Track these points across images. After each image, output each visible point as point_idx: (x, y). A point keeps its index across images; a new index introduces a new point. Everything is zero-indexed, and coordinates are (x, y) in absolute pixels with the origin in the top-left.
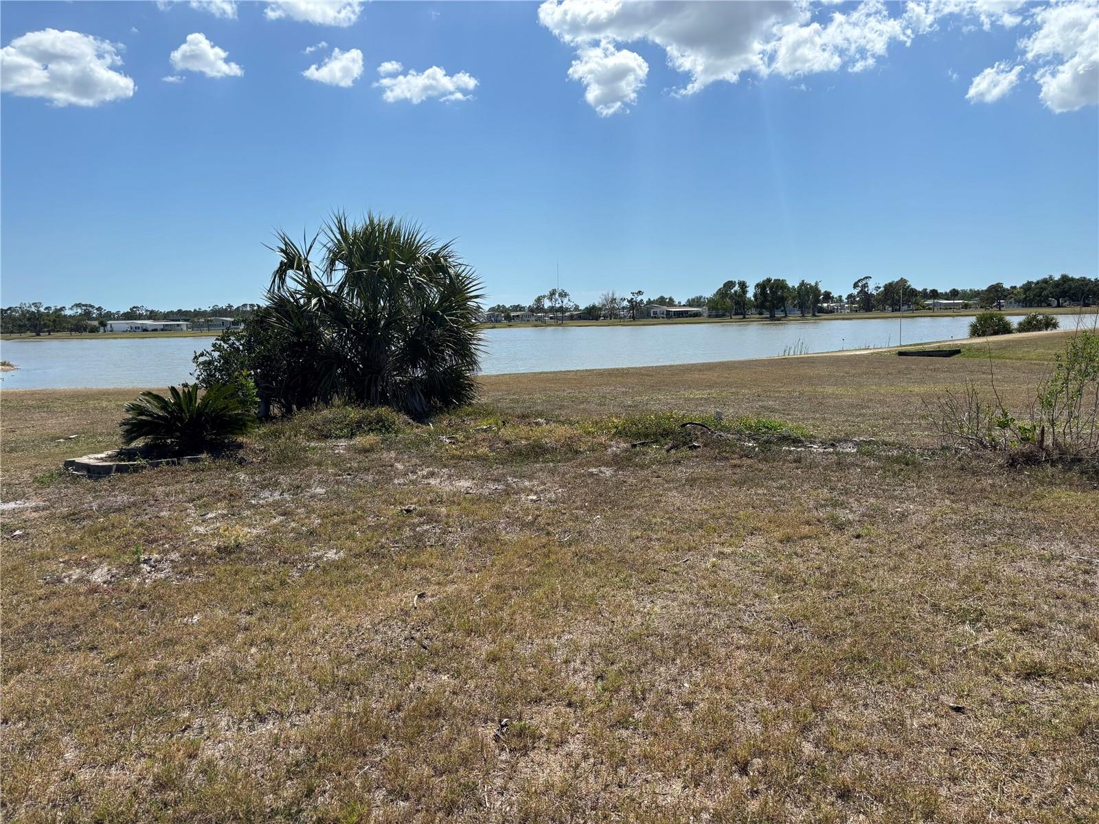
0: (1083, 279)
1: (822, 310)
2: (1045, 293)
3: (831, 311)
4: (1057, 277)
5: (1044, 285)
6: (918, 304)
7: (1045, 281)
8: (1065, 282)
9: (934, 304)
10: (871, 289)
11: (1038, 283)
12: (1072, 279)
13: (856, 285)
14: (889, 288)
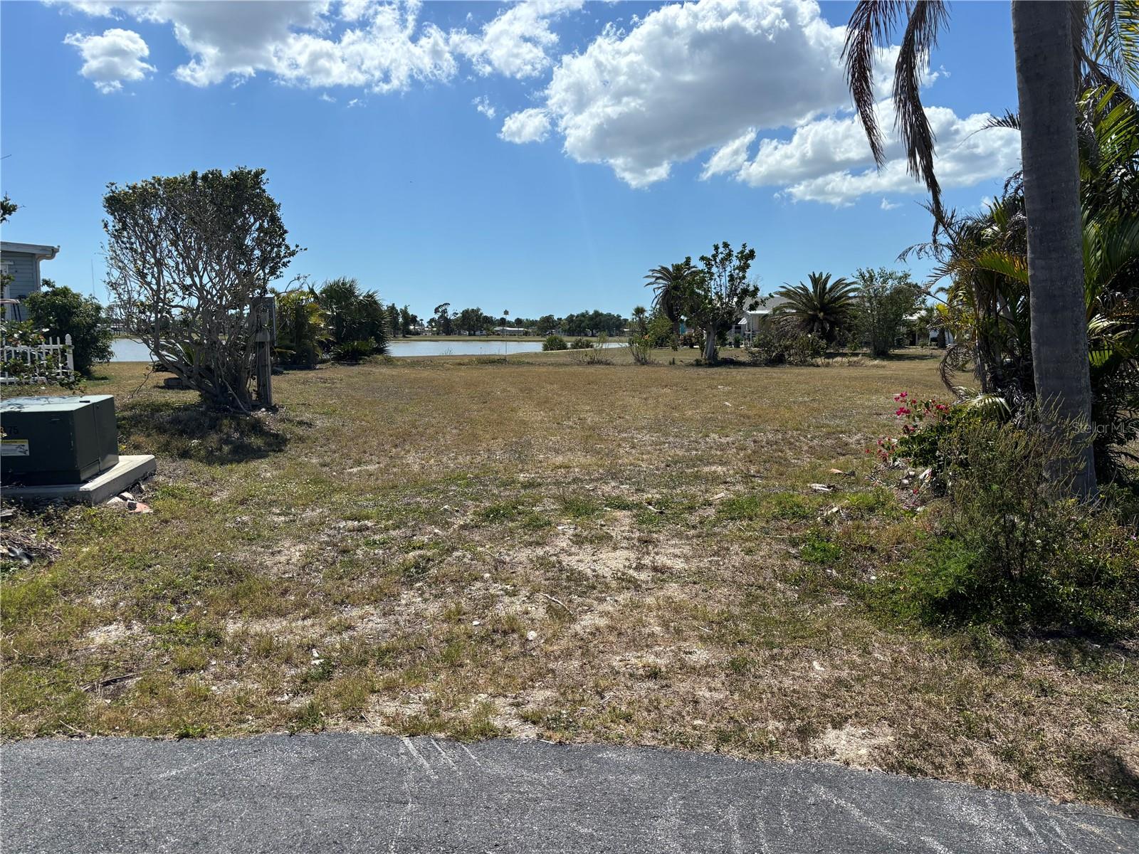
0: (609, 315)
1: (409, 332)
2: (583, 325)
3: (417, 333)
4: (591, 313)
5: (583, 318)
6: (489, 330)
7: (583, 315)
8: (596, 316)
9: (503, 331)
10: (450, 315)
11: (578, 316)
12: (602, 314)
13: (436, 311)
14: (466, 314)
